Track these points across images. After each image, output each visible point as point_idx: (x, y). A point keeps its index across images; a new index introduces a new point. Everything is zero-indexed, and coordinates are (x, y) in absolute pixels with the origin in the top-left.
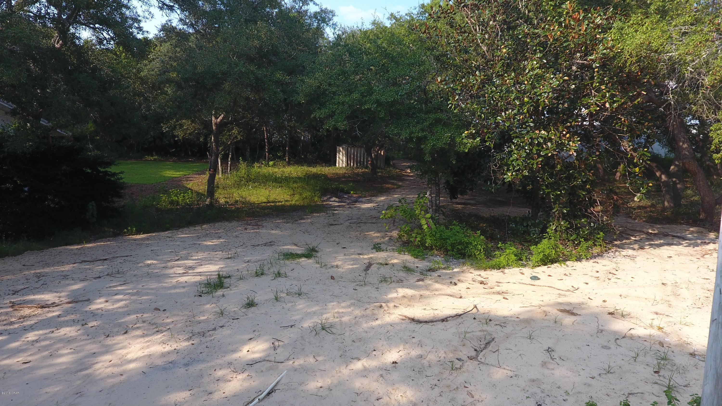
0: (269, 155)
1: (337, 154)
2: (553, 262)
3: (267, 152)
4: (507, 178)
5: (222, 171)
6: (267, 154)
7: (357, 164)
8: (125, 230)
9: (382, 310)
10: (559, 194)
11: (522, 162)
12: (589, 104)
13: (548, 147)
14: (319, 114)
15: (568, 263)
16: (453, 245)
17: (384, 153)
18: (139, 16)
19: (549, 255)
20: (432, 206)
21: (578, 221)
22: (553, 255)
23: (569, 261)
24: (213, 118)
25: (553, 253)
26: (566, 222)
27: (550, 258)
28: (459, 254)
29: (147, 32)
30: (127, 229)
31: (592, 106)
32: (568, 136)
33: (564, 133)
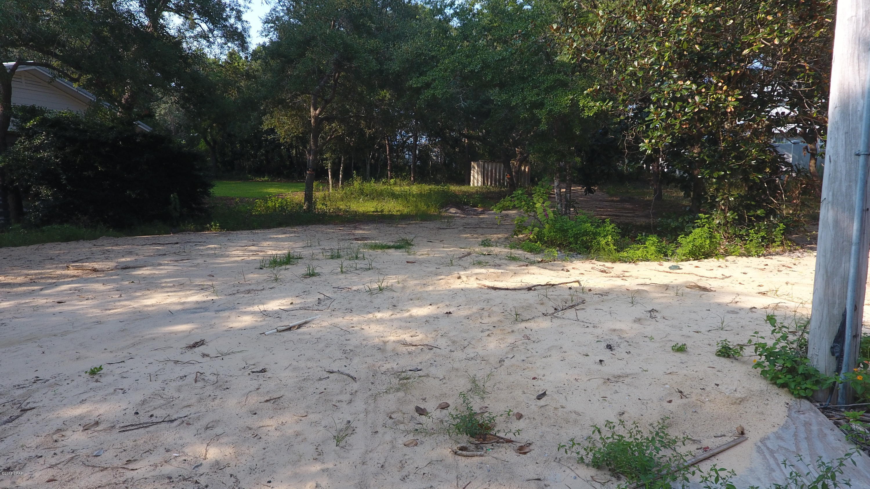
0: (391, 173)
1: (472, 172)
2: (707, 256)
3: (389, 170)
4: (643, 147)
5: (333, 185)
6: (389, 173)
7: (495, 184)
8: (208, 225)
9: (460, 280)
10: (723, 175)
11: (660, 123)
12: (751, 42)
13: (696, 101)
14: (414, 82)
15: (728, 258)
16: (576, 237)
17: (529, 169)
18: (240, 6)
19: (702, 246)
20: (561, 201)
21: (752, 213)
22: (708, 246)
23: (731, 255)
24: (312, 110)
25: (707, 243)
26: (734, 213)
27: (703, 250)
28: (585, 248)
29: (247, 22)
30: (210, 224)
31: (755, 44)
32: (725, 88)
33: (720, 84)
